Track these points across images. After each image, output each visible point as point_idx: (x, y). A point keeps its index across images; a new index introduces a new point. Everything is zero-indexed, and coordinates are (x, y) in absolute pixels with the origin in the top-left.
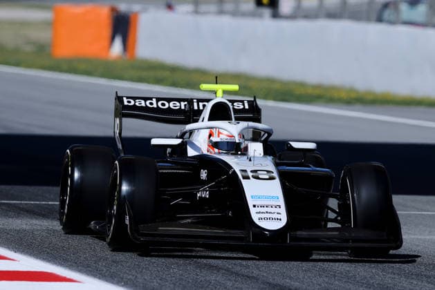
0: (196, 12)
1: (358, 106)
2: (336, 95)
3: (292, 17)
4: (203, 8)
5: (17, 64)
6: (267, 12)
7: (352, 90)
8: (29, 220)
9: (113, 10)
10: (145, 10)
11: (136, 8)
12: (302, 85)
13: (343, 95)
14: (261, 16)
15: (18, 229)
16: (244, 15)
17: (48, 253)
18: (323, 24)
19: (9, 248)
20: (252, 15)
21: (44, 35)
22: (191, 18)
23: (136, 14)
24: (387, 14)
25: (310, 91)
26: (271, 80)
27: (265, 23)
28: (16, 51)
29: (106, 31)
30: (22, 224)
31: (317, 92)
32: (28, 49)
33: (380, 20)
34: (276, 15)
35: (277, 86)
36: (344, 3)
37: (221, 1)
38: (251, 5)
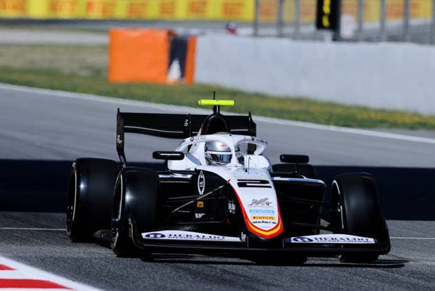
0: (255, 35)
1: (422, 131)
2: (399, 119)
3: (354, 40)
4: (262, 31)
5: (73, 89)
6: (328, 35)
7: (416, 114)
8: (86, 248)
9: (170, 33)
10: (203, 34)
11: (194, 31)
12: (365, 109)
13: (407, 120)
14: (322, 39)
15: (75, 257)
16: (304, 38)
17: (106, 282)
19: (66, 277)
20: (313, 38)
21: (100, 60)
22: (251, 41)
23: (194, 38)
25: (373, 115)
27: (326, 46)
28: (72, 75)
29: (164, 56)
30: (79, 253)
31: (379, 117)
32: (84, 73)
34: (337, 38)
35: (339, 111)
36: (406, 25)
37: (281, 24)
38: (312, 29)
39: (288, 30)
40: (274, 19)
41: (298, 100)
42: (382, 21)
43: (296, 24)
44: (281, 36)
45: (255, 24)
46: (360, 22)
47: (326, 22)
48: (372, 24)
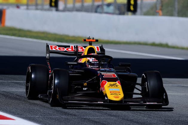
0: (27, 9)
4: (30, 7)
6: (54, 9)
10: (8, 8)
11: (5, 7)
12: (68, 36)
14: (51, 10)
16: (46, 10)
18: (75, 13)
20: (48, 10)
22: (26, 11)
23: (5, 10)
24: (99, 10)
26: (56, 34)
27: (53, 13)
33: (96, 12)
34: (57, 10)
36: (83, 6)
37: (37, 5)
38: (47, 7)
39: (39, 7)
40: (34, 3)
41: (43, 33)
42: (74, 4)
43: (42, 5)
44: (37, 9)
45: (27, 5)
46: (66, 4)
47: (53, 4)
48: (70, 5)
